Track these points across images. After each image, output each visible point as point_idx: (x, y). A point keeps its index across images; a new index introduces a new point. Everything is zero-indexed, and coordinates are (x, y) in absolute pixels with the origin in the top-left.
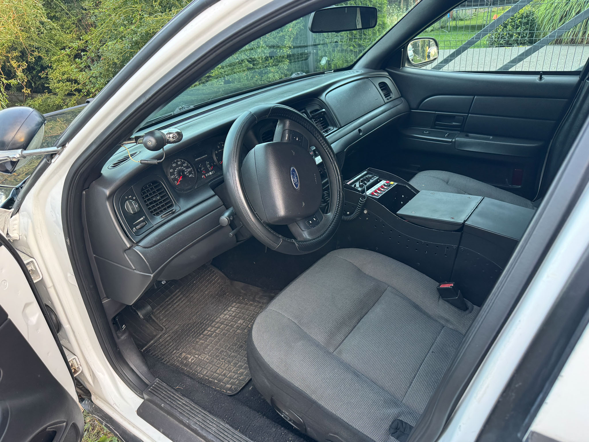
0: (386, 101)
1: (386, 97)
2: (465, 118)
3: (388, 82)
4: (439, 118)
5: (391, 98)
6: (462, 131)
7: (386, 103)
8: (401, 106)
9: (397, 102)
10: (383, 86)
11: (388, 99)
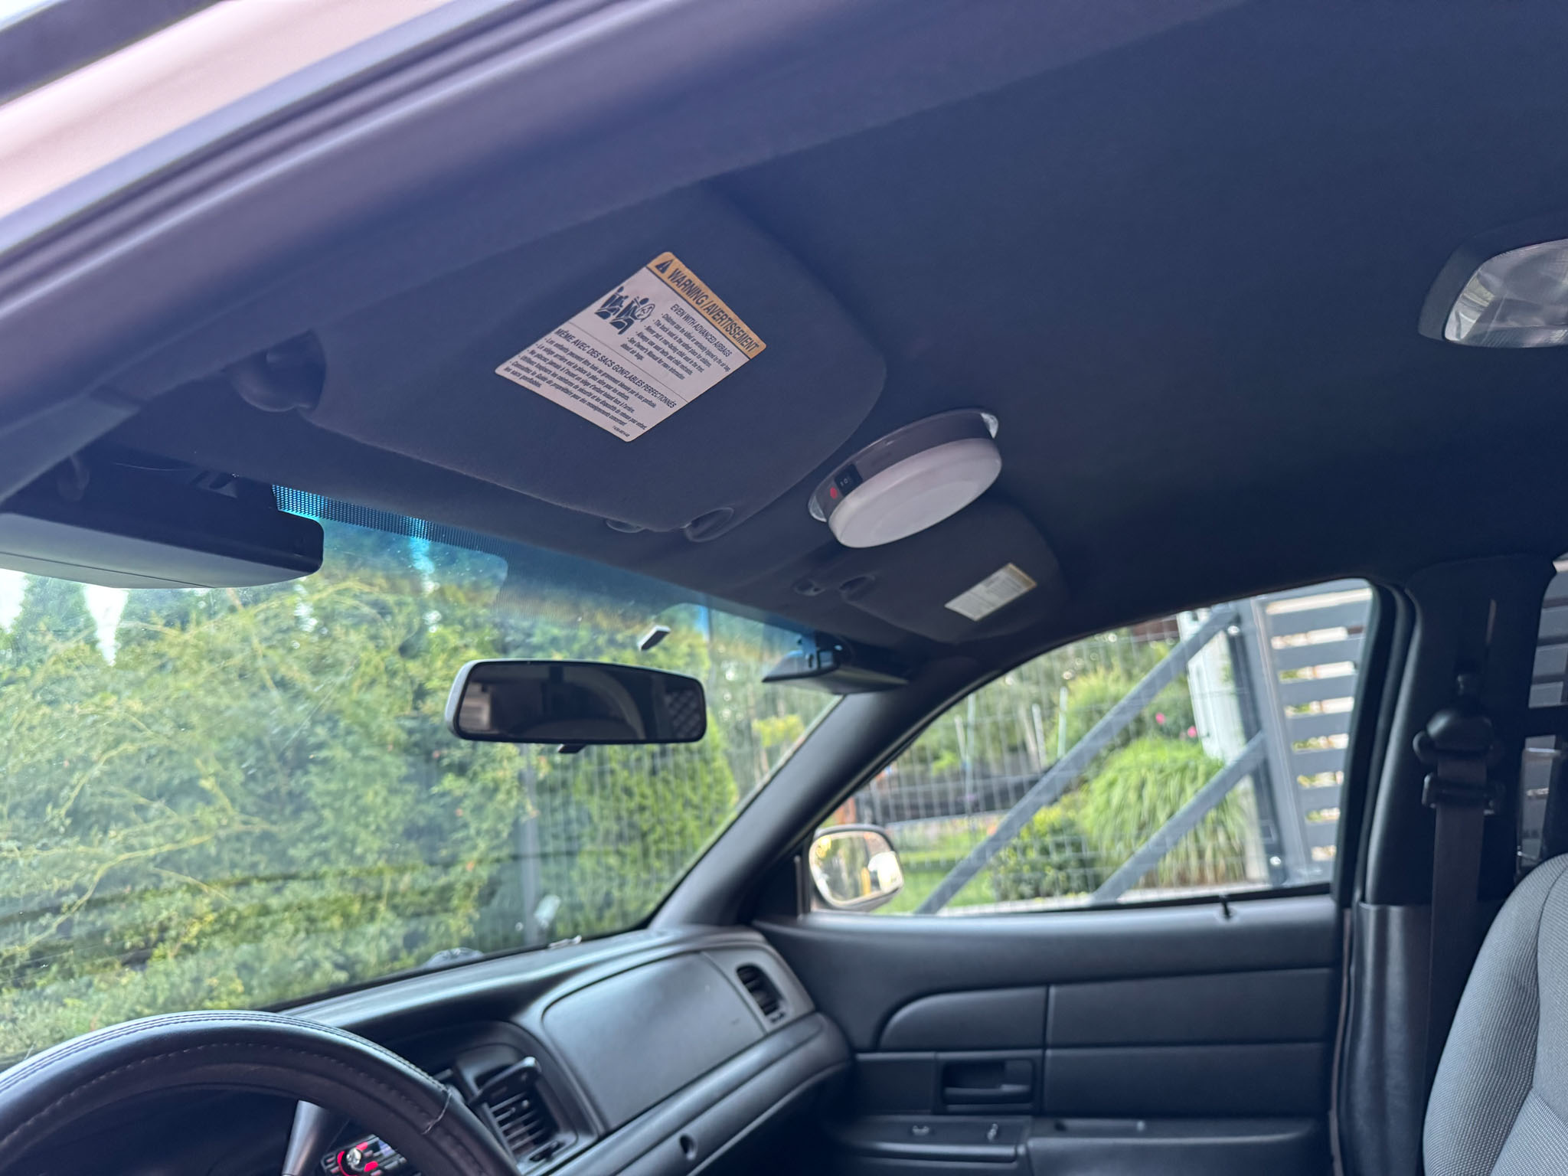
0: (769, 1027)
1: (767, 1013)
2: (1038, 1067)
3: (768, 962)
4: (952, 1074)
5: (782, 1015)
6: (1039, 1113)
7: (767, 1036)
8: (820, 1044)
9: (804, 1029)
10: (752, 978)
11: (774, 1021)
